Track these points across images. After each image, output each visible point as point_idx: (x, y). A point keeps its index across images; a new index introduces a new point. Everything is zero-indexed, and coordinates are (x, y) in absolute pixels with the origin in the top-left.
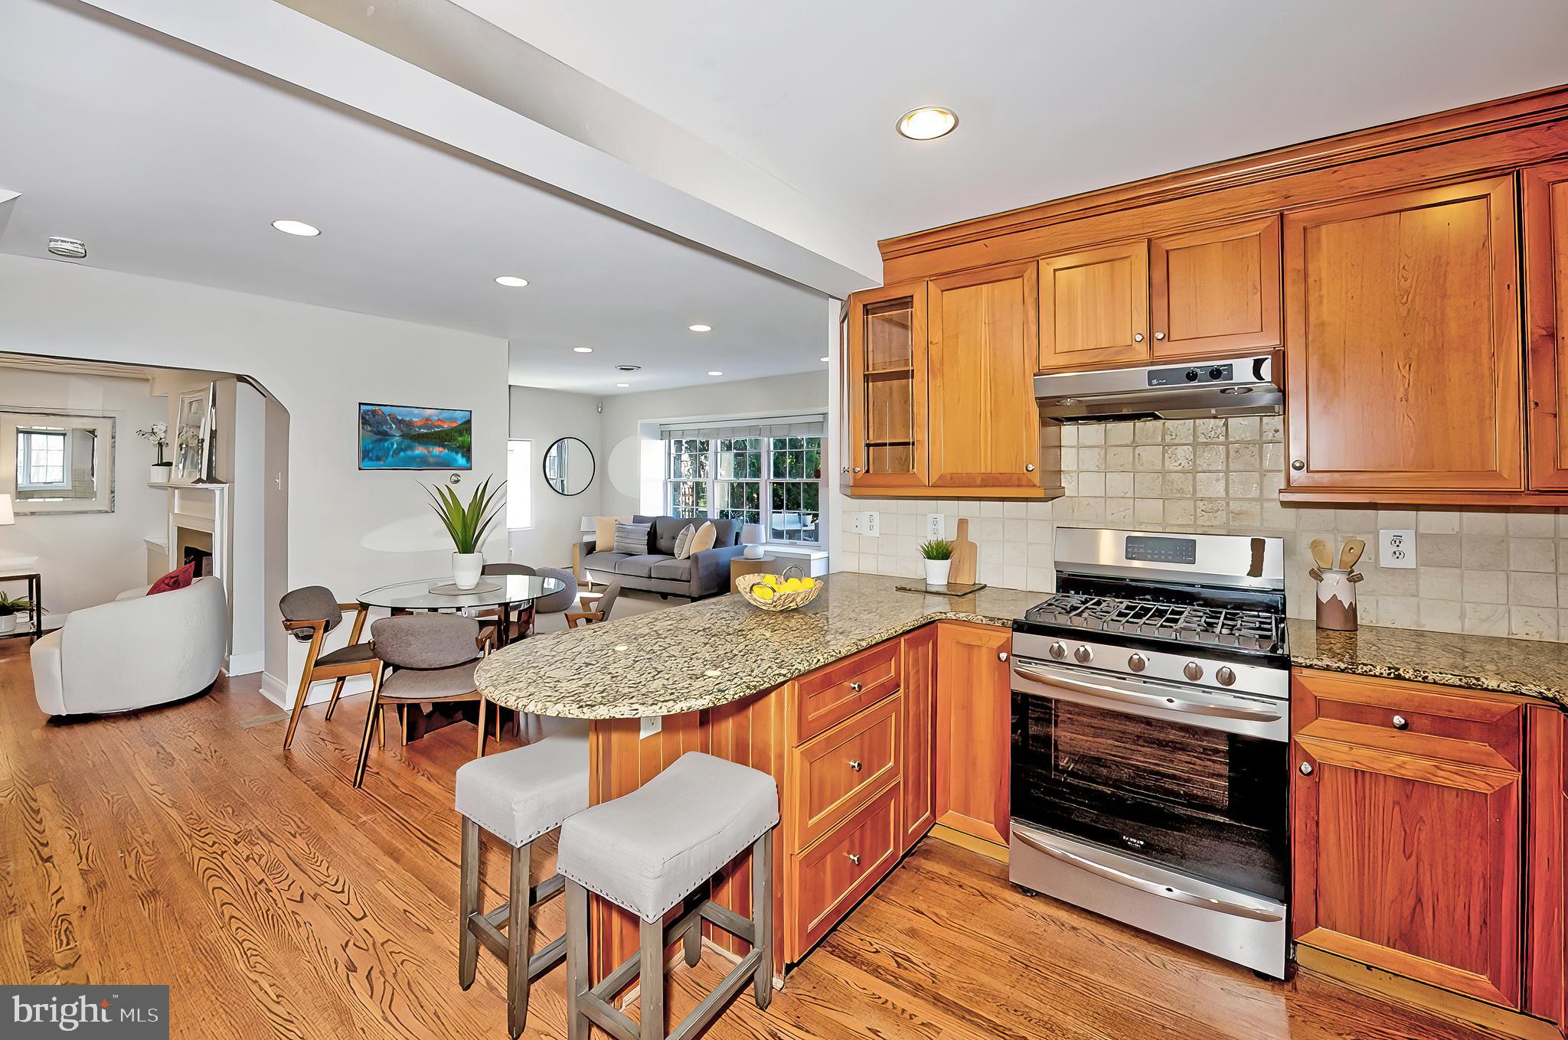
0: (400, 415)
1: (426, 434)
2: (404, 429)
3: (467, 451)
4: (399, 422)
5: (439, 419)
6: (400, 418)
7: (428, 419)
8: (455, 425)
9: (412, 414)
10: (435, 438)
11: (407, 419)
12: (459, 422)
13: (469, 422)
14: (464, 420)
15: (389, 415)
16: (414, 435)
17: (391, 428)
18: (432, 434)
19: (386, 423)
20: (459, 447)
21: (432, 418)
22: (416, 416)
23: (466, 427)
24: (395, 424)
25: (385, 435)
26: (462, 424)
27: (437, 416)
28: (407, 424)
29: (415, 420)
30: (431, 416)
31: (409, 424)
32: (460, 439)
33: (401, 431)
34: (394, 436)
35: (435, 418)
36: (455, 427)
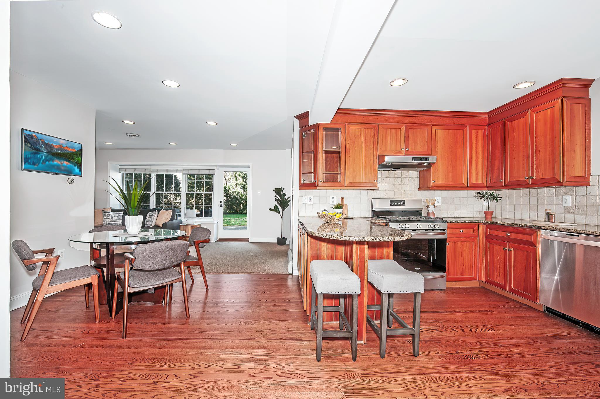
0: (47, 141)
1: (60, 153)
2: (49, 149)
3: (80, 166)
4: (47, 145)
5: (67, 147)
6: (47, 142)
7: (61, 146)
8: (74, 151)
9: (52, 141)
10: (64, 156)
11: (51, 144)
12: (76, 150)
13: (81, 150)
14: (78, 149)
15: (41, 140)
16: (54, 153)
17: (42, 147)
18: (62, 153)
19: (39, 144)
20: (76, 163)
21: (63, 145)
22: (56, 143)
23: (79, 153)
24: (44, 145)
25: (38, 151)
26: (78, 151)
27: (66, 145)
28: (50, 146)
29: (54, 144)
30: (63, 144)
31: (51, 147)
32: (77, 159)
33: (47, 150)
34: (44, 152)
35: (65, 146)
36: (75, 152)
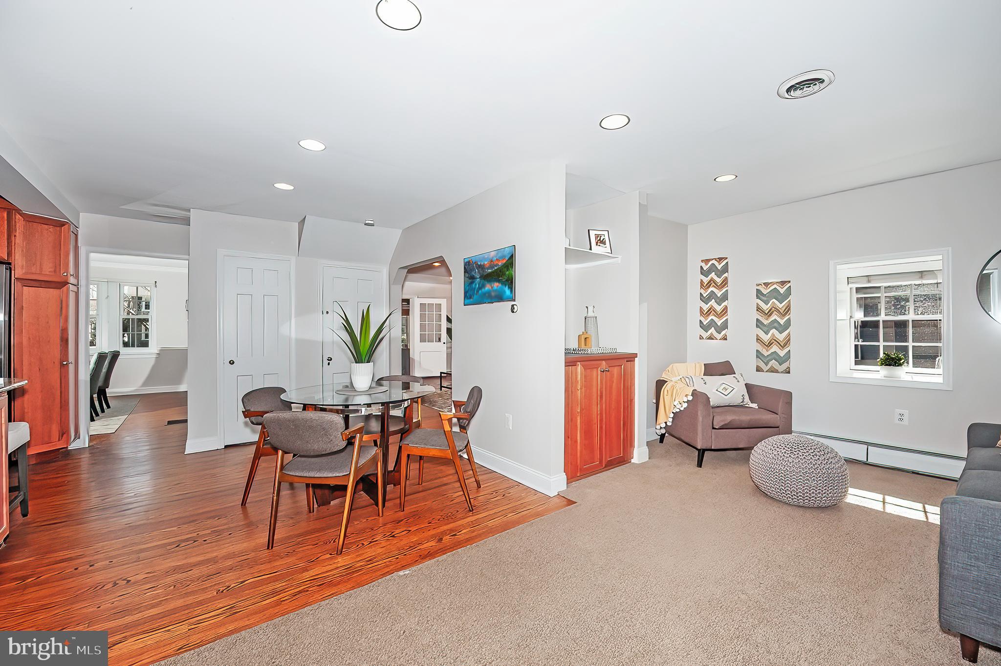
0: (480, 262)
1: (491, 272)
2: (481, 271)
3: (510, 282)
4: (479, 267)
5: (497, 259)
6: (479, 264)
7: (492, 260)
8: (505, 261)
9: (484, 259)
10: (495, 275)
11: (482, 264)
12: (507, 259)
13: (512, 257)
14: (509, 256)
15: (475, 263)
16: (486, 275)
17: (476, 272)
18: (494, 272)
19: (474, 269)
20: (507, 280)
22: (486, 259)
23: (510, 262)
24: (477, 269)
25: (473, 279)
27: (496, 257)
29: (486, 263)
30: (493, 257)
31: (483, 267)
32: (507, 273)
33: (480, 273)
34: (477, 278)
35: (495, 259)
36: (505, 264)
